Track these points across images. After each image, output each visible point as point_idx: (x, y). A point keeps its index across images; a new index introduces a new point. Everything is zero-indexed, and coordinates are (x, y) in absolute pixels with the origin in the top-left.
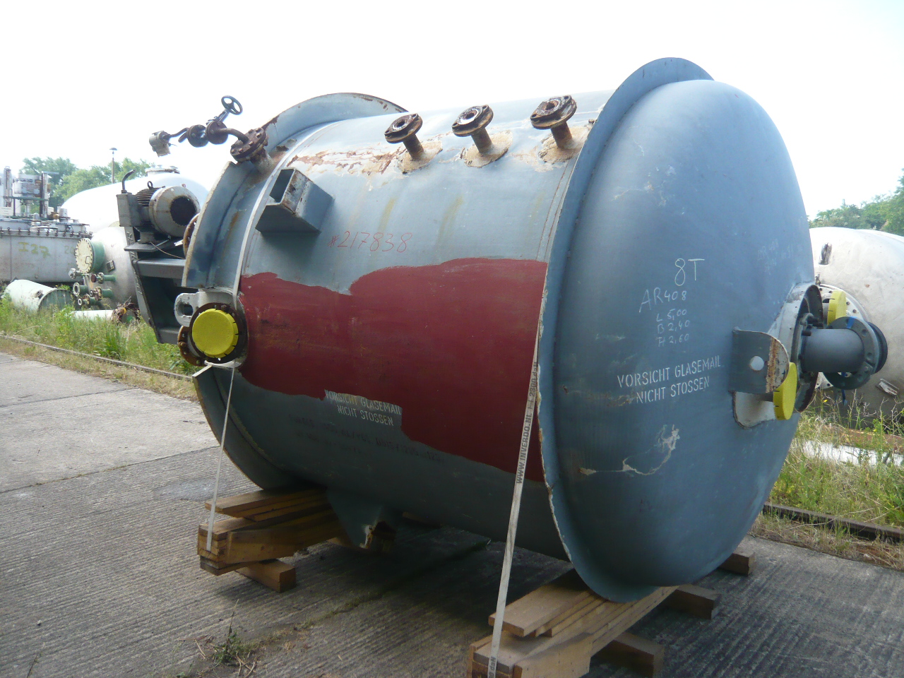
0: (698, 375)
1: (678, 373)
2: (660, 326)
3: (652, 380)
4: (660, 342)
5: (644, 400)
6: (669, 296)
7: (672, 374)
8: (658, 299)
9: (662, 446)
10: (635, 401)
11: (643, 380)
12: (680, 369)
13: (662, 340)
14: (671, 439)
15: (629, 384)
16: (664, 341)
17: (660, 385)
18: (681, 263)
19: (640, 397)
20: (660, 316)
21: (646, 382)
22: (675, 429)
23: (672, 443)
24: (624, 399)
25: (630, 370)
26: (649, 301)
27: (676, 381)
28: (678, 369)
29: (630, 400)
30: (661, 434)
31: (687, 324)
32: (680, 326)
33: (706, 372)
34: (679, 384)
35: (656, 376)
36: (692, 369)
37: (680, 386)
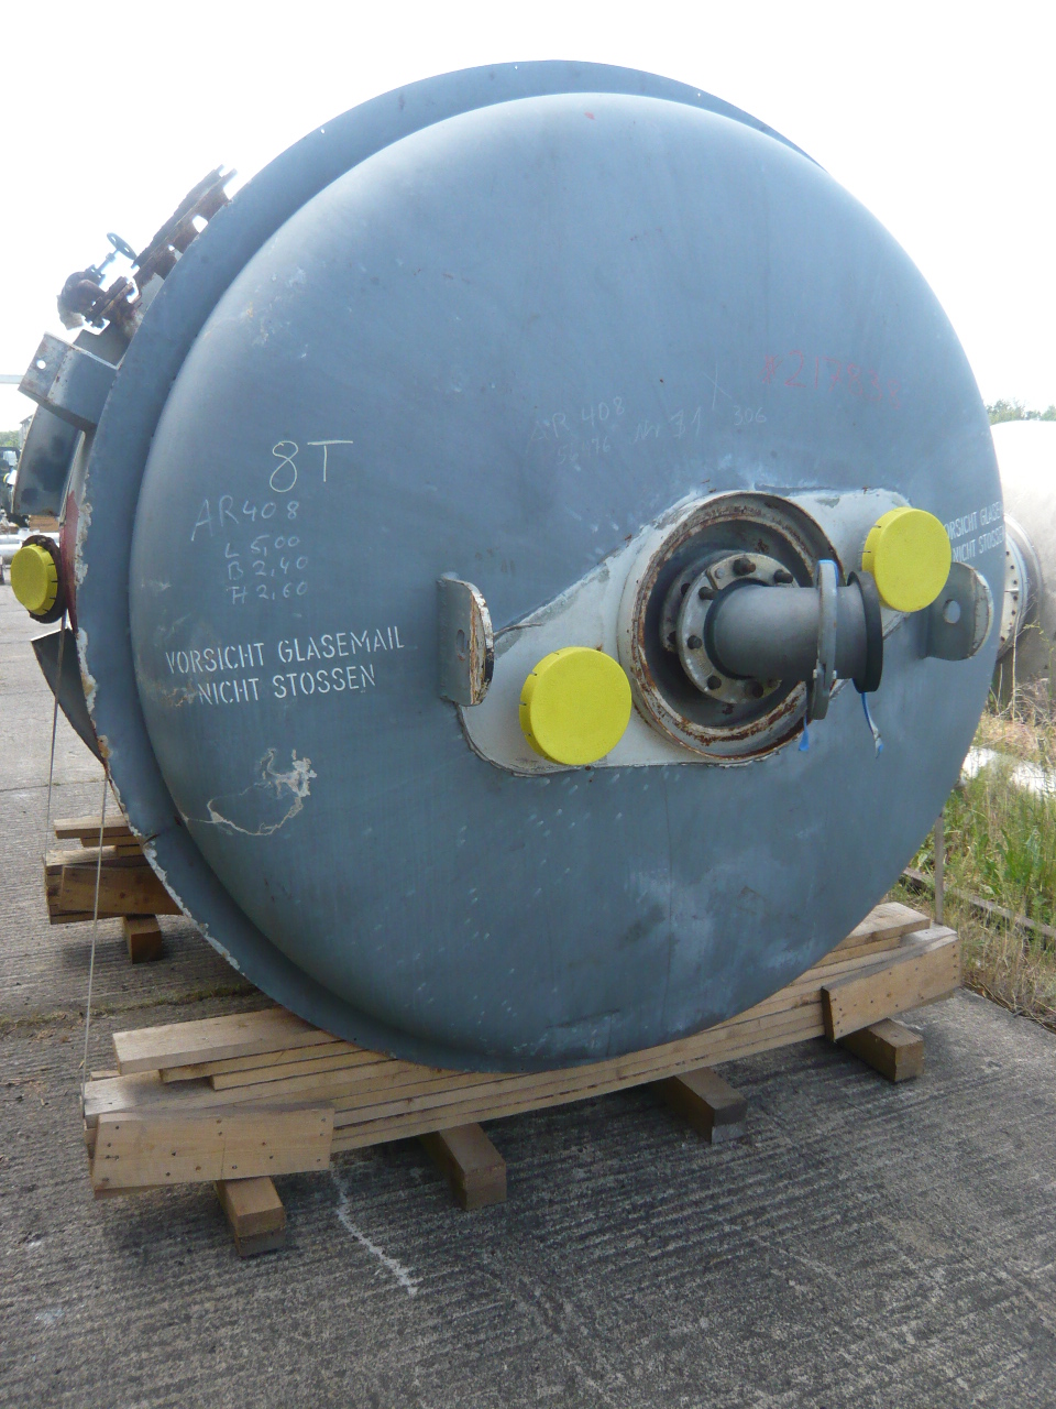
0: (337, 661)
1: (286, 656)
2: (234, 567)
3: (224, 664)
4: (235, 596)
5: (212, 698)
6: (254, 511)
7: (270, 653)
8: (227, 517)
9: (275, 787)
10: (197, 698)
11: (204, 662)
12: (291, 646)
13: (237, 591)
14: (295, 775)
15: (184, 668)
16: (245, 593)
17: (243, 674)
18: (288, 450)
19: (206, 692)
20: (231, 547)
21: (211, 666)
22: (299, 758)
23: (300, 784)
24: (180, 695)
25: (180, 643)
26: (208, 520)
27: (284, 669)
28: (285, 647)
29: (190, 697)
30: (265, 763)
31: (301, 564)
32: (285, 568)
33: (362, 657)
34: (291, 676)
35: (234, 657)
36: (321, 649)
37: (297, 679)
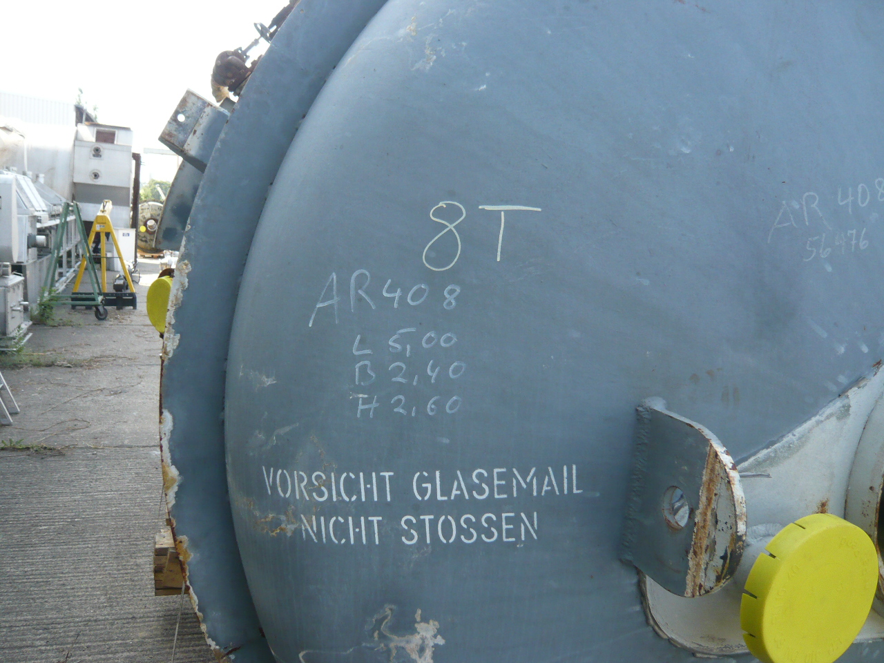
0: (491, 504)
1: (423, 492)
2: (363, 368)
3: (339, 494)
4: (361, 407)
5: (319, 533)
6: (398, 294)
7: (401, 488)
8: (360, 299)
9: (389, 651)
10: (297, 532)
11: (311, 488)
12: (431, 480)
13: (365, 402)
14: (416, 640)
15: (285, 491)
16: (374, 405)
17: (363, 509)
18: (450, 214)
19: (309, 526)
20: (361, 341)
21: (321, 494)
22: (425, 619)
23: (422, 650)
24: (276, 523)
25: (282, 458)
26: (334, 301)
27: (418, 509)
28: (422, 480)
29: (290, 528)
30: (380, 622)
31: (456, 371)
32: (433, 374)
33: (525, 502)
34: (427, 518)
35: (352, 487)
36: (471, 486)
37: (433, 524)
